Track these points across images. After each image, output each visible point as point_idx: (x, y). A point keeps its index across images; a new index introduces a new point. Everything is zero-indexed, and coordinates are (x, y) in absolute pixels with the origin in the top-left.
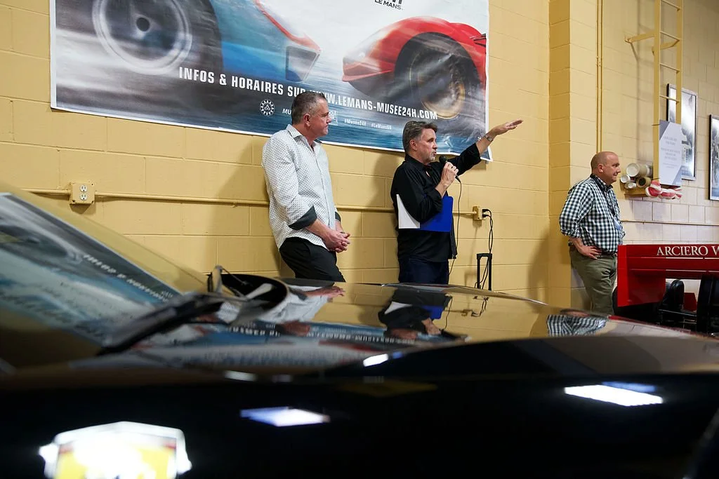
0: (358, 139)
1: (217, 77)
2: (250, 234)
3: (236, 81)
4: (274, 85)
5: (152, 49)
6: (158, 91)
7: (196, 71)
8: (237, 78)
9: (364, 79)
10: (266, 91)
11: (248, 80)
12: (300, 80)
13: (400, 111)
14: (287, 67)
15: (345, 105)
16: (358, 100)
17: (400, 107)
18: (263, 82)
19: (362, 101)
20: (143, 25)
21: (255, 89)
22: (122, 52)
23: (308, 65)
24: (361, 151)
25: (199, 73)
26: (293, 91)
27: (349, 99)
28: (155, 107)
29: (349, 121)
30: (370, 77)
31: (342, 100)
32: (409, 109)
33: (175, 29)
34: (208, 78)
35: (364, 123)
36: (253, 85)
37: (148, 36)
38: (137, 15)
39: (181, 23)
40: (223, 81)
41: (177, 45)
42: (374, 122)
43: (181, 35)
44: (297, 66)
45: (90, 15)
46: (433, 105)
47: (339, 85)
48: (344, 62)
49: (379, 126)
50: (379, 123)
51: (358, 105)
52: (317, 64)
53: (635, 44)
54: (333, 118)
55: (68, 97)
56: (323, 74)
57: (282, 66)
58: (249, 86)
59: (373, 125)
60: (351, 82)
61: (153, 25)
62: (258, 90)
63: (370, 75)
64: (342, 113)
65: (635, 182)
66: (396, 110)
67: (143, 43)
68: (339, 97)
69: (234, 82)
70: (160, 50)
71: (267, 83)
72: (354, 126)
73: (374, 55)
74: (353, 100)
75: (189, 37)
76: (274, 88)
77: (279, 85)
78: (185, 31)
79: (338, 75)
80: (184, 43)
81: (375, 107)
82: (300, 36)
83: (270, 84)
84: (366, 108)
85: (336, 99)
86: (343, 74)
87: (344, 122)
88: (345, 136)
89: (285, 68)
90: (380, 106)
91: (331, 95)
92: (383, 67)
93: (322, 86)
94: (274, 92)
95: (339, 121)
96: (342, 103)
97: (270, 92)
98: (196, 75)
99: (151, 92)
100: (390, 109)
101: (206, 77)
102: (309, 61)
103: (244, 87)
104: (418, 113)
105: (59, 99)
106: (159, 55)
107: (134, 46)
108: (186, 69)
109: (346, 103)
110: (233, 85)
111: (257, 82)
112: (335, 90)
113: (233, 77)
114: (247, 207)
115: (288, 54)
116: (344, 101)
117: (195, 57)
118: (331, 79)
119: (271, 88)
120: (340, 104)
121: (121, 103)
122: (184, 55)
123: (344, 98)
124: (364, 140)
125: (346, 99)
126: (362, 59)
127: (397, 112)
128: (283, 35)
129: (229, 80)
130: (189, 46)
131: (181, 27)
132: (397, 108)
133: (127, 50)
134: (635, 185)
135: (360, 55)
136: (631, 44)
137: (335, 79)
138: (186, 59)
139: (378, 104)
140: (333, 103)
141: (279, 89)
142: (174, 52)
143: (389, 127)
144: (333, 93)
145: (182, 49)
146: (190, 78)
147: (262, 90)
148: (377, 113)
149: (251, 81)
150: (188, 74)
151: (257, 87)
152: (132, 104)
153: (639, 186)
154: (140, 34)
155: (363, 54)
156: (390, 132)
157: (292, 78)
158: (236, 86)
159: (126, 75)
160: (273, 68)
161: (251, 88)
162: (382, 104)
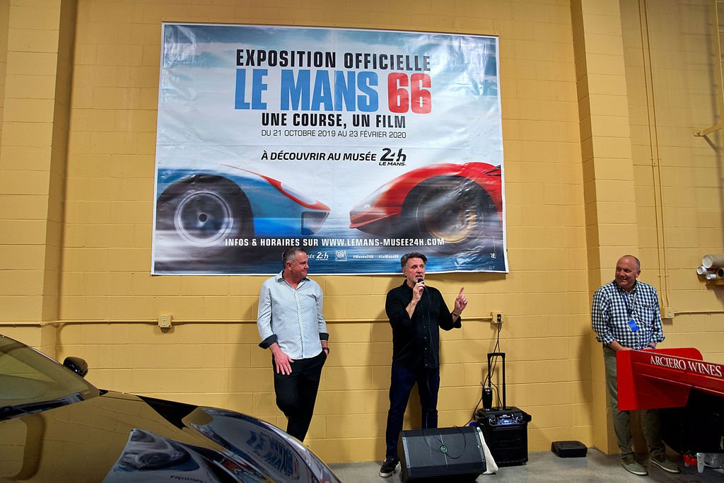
0: (366, 269)
1: (250, 241)
3: (264, 242)
4: (292, 240)
5: (208, 232)
6: (213, 256)
7: (236, 240)
8: (264, 240)
9: (370, 223)
11: (273, 240)
12: (313, 234)
13: (406, 242)
14: (302, 226)
15: (353, 245)
16: (366, 240)
17: (406, 240)
18: (283, 240)
19: (370, 240)
20: (203, 218)
21: (278, 245)
22: (190, 237)
23: (319, 222)
24: (370, 278)
25: (238, 241)
26: (308, 242)
27: (357, 240)
28: (211, 266)
29: (357, 257)
30: (377, 221)
31: (350, 242)
32: (417, 240)
33: (222, 216)
34: (244, 242)
35: (372, 257)
36: (276, 243)
37: (206, 224)
38: (200, 213)
39: (226, 212)
40: (254, 243)
41: (224, 226)
42: (381, 254)
43: (226, 220)
44: (310, 224)
45: (173, 220)
46: (440, 233)
47: (347, 232)
48: (351, 214)
49: (386, 256)
50: (386, 254)
51: (366, 243)
52: (327, 220)
53: (711, 136)
54: (343, 256)
55: (161, 267)
56: (333, 226)
57: (298, 226)
58: (273, 243)
59: (380, 257)
60: (358, 228)
61: (209, 217)
62: (280, 245)
63: (377, 219)
64: (351, 251)
65: (715, 273)
66: (402, 242)
67: (202, 229)
68: (348, 240)
69: (262, 242)
70: (213, 231)
71: (287, 240)
72: (361, 260)
73: (379, 205)
74: (361, 240)
75: (231, 220)
76: (292, 242)
77: (296, 240)
78: (229, 217)
79: (346, 224)
80: (228, 223)
81: (381, 243)
82: (313, 203)
83: (289, 240)
84: (373, 244)
85: (346, 242)
86: (350, 223)
87: (352, 258)
88: (355, 268)
89: (301, 227)
90: (386, 242)
91: (340, 240)
92: (389, 212)
93: (332, 235)
94: (292, 245)
95: (348, 258)
96: (351, 244)
98: (236, 242)
99: (207, 257)
100: (396, 243)
101: (243, 242)
102: (320, 219)
103: (269, 245)
104: (425, 242)
105: (156, 269)
106: (212, 234)
107: (197, 232)
108: (230, 240)
109: (355, 244)
110: (262, 245)
111: (279, 240)
112: (344, 236)
113: (262, 240)
115: (302, 217)
116: (353, 242)
117: (235, 232)
118: (339, 228)
119: (290, 243)
120: (349, 245)
121: (190, 266)
122: (228, 231)
123: (353, 240)
124: (370, 269)
125: (355, 241)
126: (367, 209)
127: (404, 243)
128: (299, 205)
129: (258, 242)
130: (231, 225)
131: (226, 214)
132: (404, 241)
133: (193, 235)
134: (714, 276)
135: (365, 206)
136: (705, 137)
137: (343, 228)
138: (230, 234)
139: (385, 240)
140: (342, 245)
141: (296, 242)
142: (222, 231)
143: (396, 256)
144: (342, 238)
145: (227, 228)
146: (232, 245)
147: (283, 245)
148: (384, 247)
149: (275, 240)
150: (231, 243)
151: (279, 243)
152: (197, 266)
153: (719, 278)
154: (201, 224)
155: (369, 206)
157: (307, 233)
158: (264, 245)
159: (193, 250)
160: (292, 229)
161: (275, 245)
162: (389, 240)
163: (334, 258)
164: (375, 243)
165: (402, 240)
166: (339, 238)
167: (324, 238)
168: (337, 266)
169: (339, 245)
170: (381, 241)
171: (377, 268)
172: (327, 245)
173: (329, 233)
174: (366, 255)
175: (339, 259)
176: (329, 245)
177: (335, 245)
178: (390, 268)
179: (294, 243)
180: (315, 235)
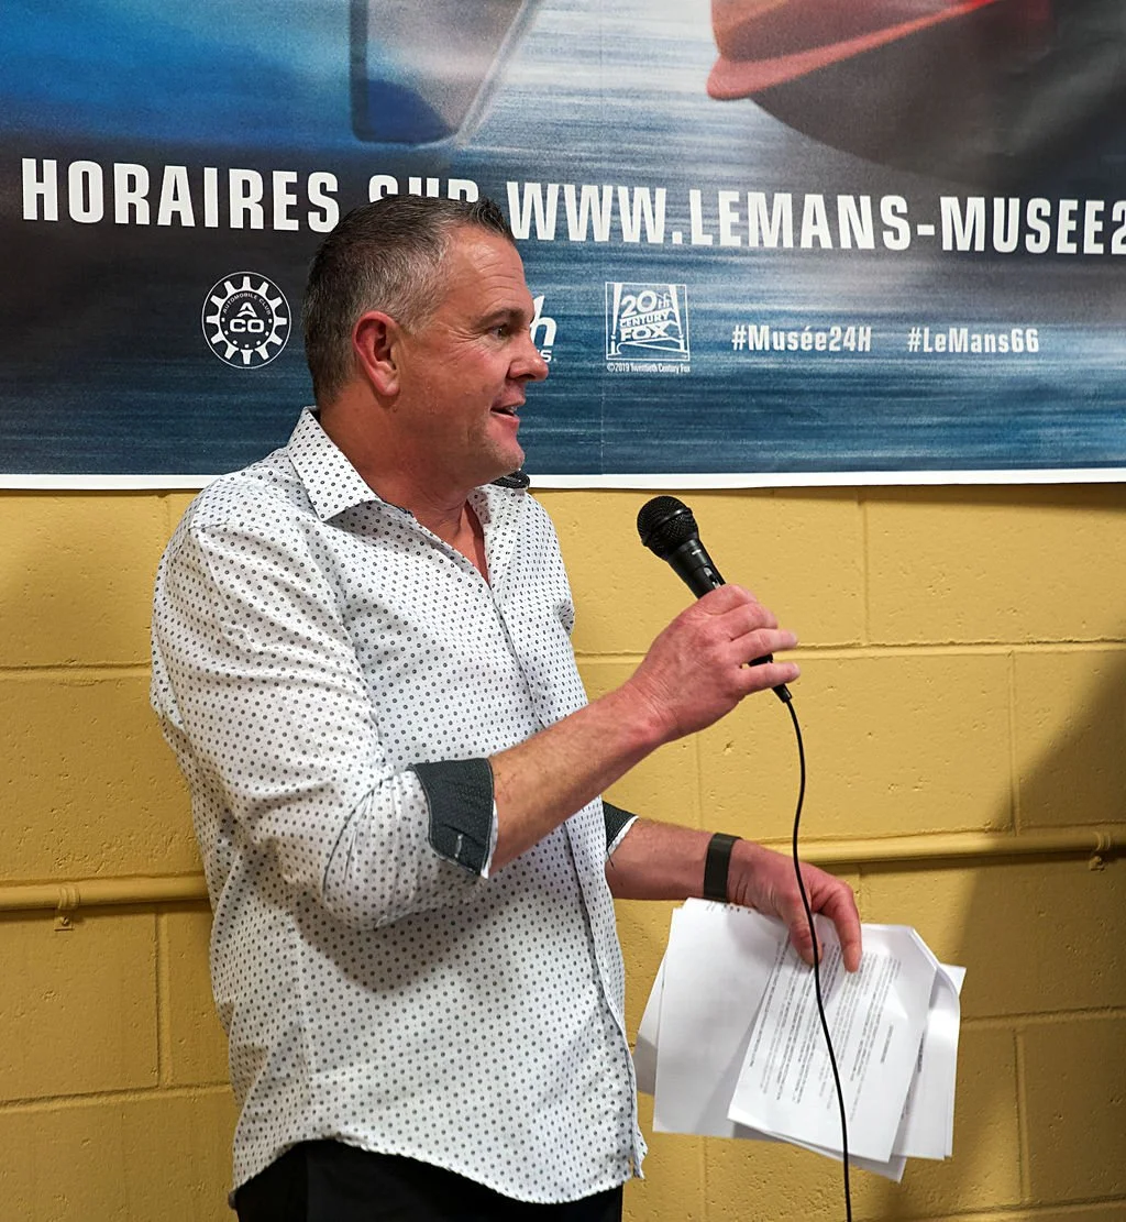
0: (818, 434)
2: (167, 1078)
3: (50, 187)
4: (282, 178)
8: (50, 166)
9: (848, 63)
10: (237, 222)
11: (122, 171)
12: (443, 131)
13: (1092, 226)
14: (358, 59)
15: (729, 240)
16: (814, 201)
17: (1094, 206)
18: (211, 175)
19: (845, 203)
21: (164, 219)
23: (486, 29)
24: (849, 509)
27: (757, 199)
29: (758, 337)
30: (883, 48)
31: (711, 215)
35: (861, 338)
36: (154, 198)
42: (922, 319)
44: (421, 51)
47: (692, 127)
49: (958, 339)
50: (958, 319)
51: (816, 230)
52: (543, 17)
54: (660, 329)
56: (585, 75)
57: (326, 58)
58: (130, 203)
59: (917, 338)
60: (765, 98)
62: (188, 220)
63: (889, 34)
64: (714, 292)
66: (1066, 225)
68: (695, 197)
69: (38, 190)
71: (237, 176)
72: (796, 365)
74: (784, 201)
76: (283, 199)
77: (315, 179)
79: (685, 70)
81: (926, 230)
83: (255, 179)
84: (866, 241)
85: (677, 212)
86: (713, 54)
87: (727, 346)
88: (744, 428)
89: (342, 74)
91: (642, 193)
93: (582, 148)
94: (283, 223)
95: (695, 347)
96: (711, 227)
97: (257, 222)
100: (1024, 228)
102: (490, 8)
103: (96, 215)
109: (740, 228)
110: (30, 213)
111: (175, 175)
112: (668, 159)
113: (29, 165)
114: (149, 919)
116: (727, 218)
118: (635, 94)
119: (267, 202)
120: (700, 239)
123: (727, 197)
125: (741, 206)
127: (1076, 236)
132: (1078, 216)
137: (667, 95)
139: (949, 205)
140: (656, 237)
141: (315, 196)
143: (1024, 340)
144: (652, 182)
147: (212, 220)
148: (940, 265)
149: (141, 173)
151: (176, 205)
156: (1028, 368)
158: (51, 214)
160: (276, 83)
161: (143, 218)
162: (976, 204)
163: (595, 343)
164: (879, 227)
165: (1068, 205)
166: (633, 180)
167: (523, 174)
168: (616, 410)
169: (631, 236)
170: (923, 211)
171: (900, 435)
172: (546, 233)
173: (557, 132)
174: (822, 321)
175: (630, 351)
176: (562, 231)
177: (602, 235)
178: (991, 433)
179: (300, 211)
180: (461, 143)
